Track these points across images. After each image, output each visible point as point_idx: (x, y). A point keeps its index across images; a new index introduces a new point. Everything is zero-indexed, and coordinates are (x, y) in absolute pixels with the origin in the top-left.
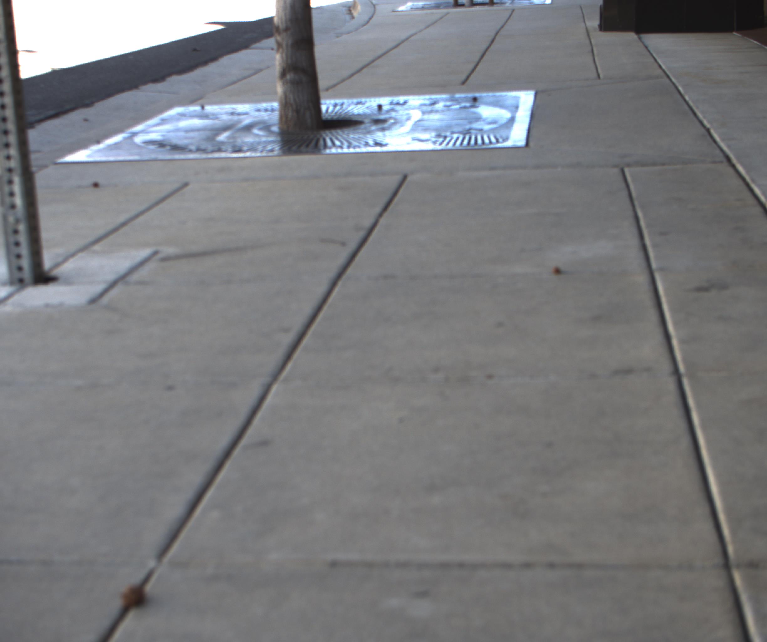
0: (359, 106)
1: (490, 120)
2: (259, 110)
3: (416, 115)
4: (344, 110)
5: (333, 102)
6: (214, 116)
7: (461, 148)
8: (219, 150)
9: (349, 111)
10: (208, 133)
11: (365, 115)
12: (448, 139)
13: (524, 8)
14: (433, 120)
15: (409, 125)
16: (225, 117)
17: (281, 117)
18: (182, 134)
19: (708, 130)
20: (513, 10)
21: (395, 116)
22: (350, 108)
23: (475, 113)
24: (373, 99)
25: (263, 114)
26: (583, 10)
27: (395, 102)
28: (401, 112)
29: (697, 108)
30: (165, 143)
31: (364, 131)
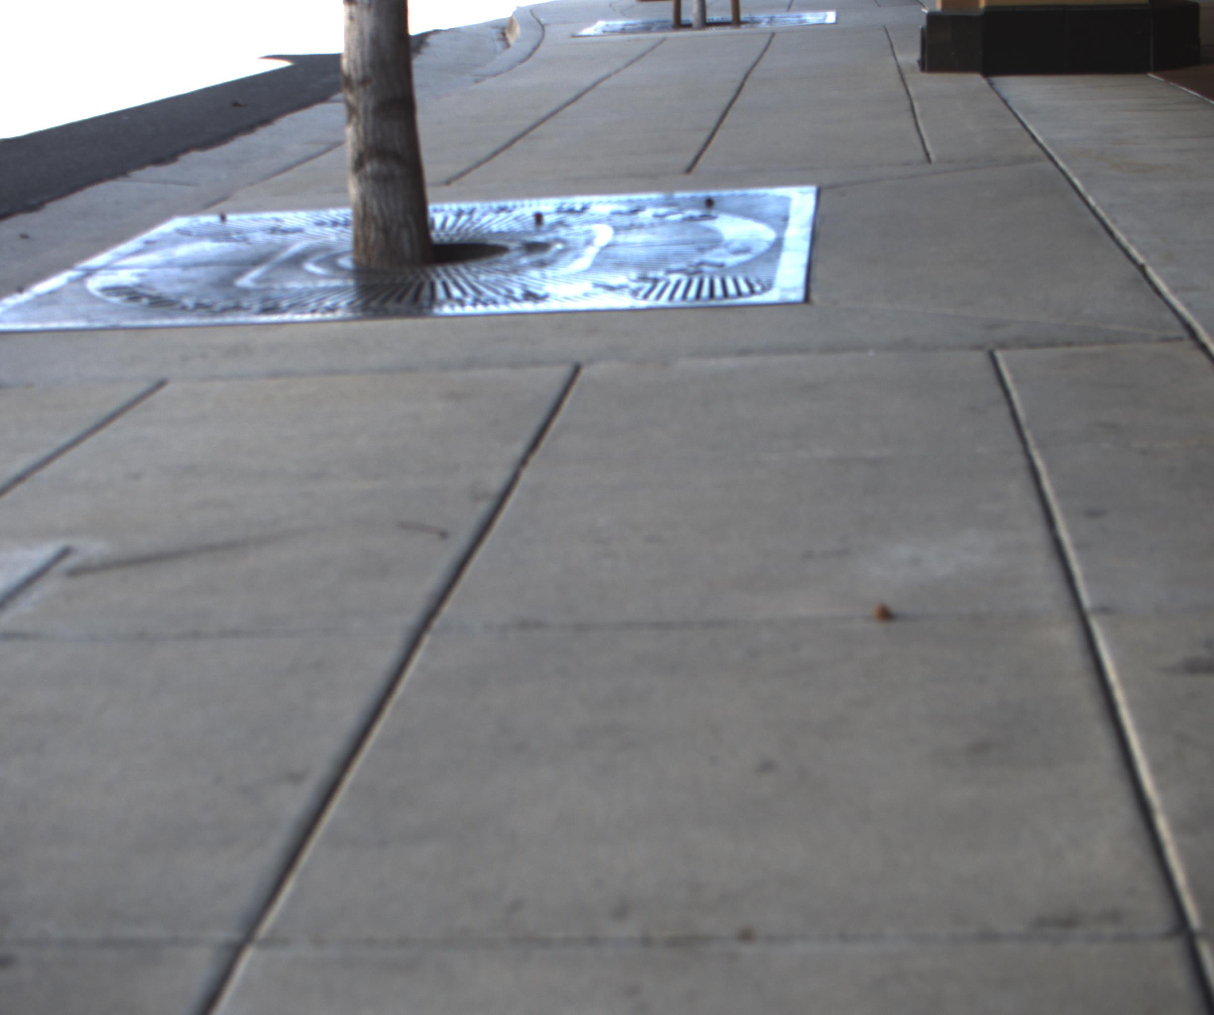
0: (503, 215)
1: (737, 245)
2: (321, 224)
3: (603, 234)
4: (473, 224)
5: (455, 207)
6: (242, 236)
7: (684, 304)
8: (237, 308)
9: (482, 226)
10: (224, 271)
11: (510, 235)
12: (660, 285)
13: (791, 31)
14: (633, 245)
15: (590, 253)
16: (259, 237)
17: (357, 238)
18: (176, 272)
19: (1142, 268)
20: (773, 35)
21: (568, 235)
22: (485, 220)
23: (709, 230)
24: (527, 202)
25: (328, 230)
26: (890, 34)
27: (566, 207)
28: (577, 228)
29: (1114, 221)
30: (141, 291)
31: (507, 267)
